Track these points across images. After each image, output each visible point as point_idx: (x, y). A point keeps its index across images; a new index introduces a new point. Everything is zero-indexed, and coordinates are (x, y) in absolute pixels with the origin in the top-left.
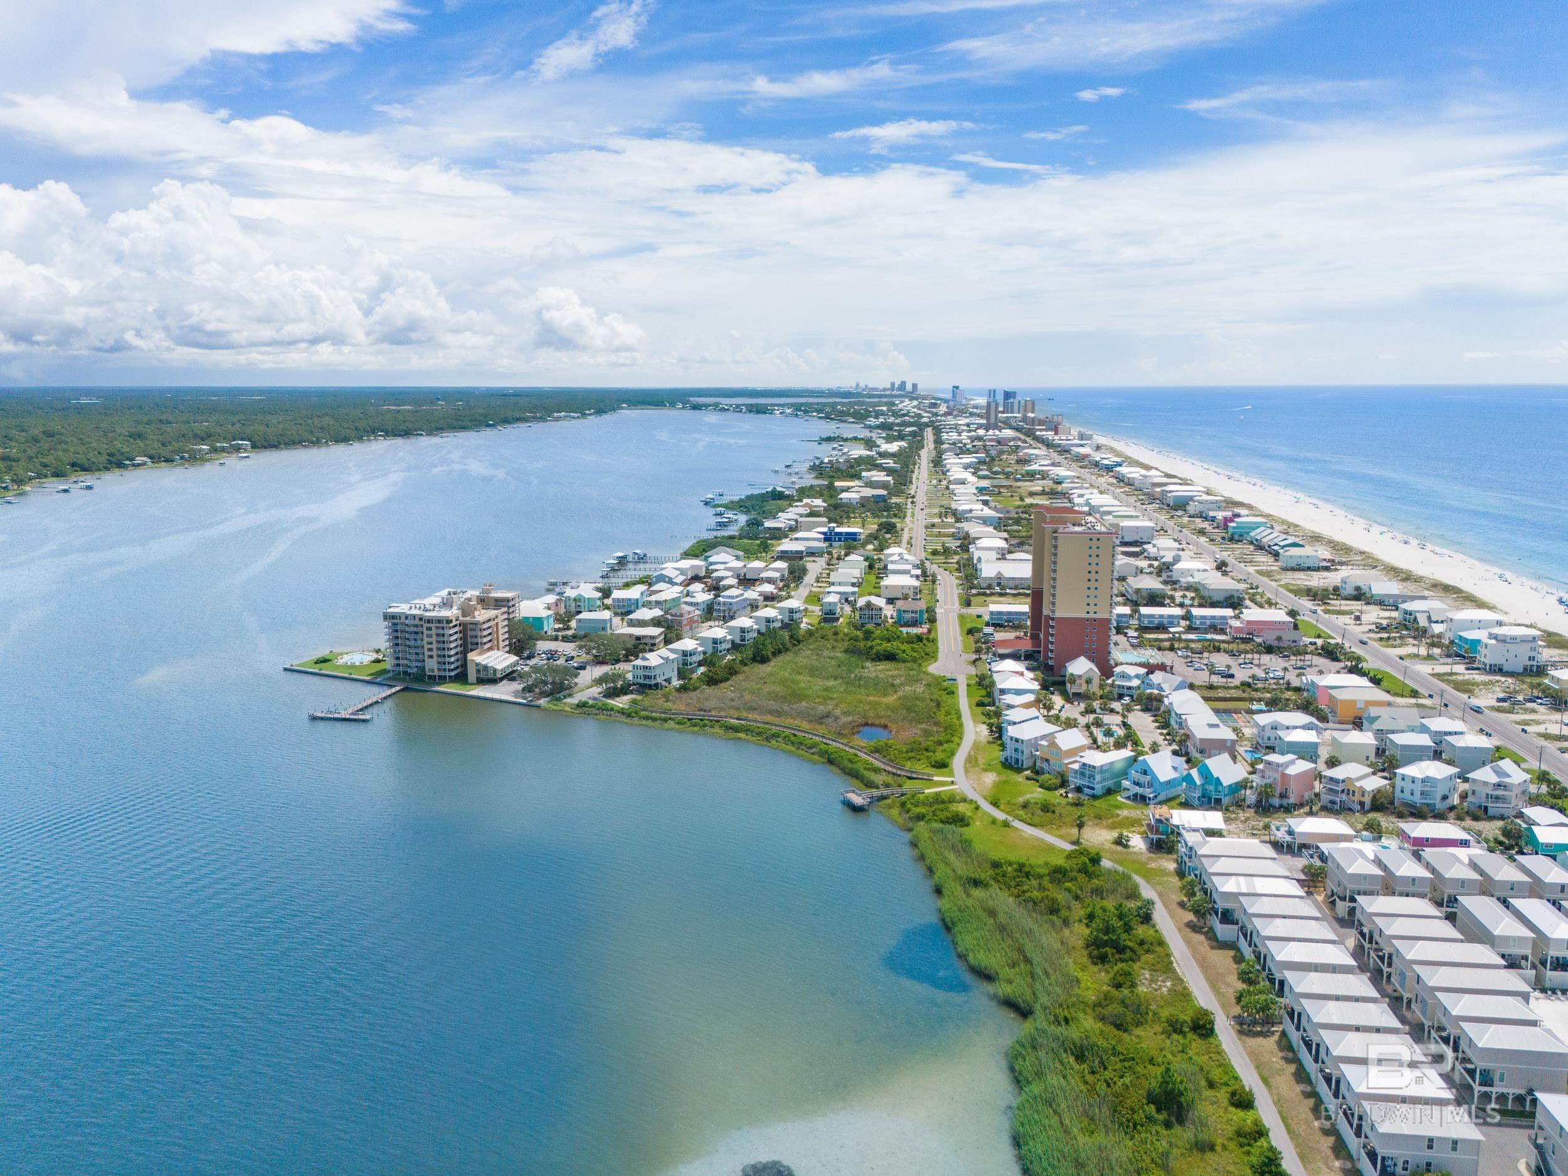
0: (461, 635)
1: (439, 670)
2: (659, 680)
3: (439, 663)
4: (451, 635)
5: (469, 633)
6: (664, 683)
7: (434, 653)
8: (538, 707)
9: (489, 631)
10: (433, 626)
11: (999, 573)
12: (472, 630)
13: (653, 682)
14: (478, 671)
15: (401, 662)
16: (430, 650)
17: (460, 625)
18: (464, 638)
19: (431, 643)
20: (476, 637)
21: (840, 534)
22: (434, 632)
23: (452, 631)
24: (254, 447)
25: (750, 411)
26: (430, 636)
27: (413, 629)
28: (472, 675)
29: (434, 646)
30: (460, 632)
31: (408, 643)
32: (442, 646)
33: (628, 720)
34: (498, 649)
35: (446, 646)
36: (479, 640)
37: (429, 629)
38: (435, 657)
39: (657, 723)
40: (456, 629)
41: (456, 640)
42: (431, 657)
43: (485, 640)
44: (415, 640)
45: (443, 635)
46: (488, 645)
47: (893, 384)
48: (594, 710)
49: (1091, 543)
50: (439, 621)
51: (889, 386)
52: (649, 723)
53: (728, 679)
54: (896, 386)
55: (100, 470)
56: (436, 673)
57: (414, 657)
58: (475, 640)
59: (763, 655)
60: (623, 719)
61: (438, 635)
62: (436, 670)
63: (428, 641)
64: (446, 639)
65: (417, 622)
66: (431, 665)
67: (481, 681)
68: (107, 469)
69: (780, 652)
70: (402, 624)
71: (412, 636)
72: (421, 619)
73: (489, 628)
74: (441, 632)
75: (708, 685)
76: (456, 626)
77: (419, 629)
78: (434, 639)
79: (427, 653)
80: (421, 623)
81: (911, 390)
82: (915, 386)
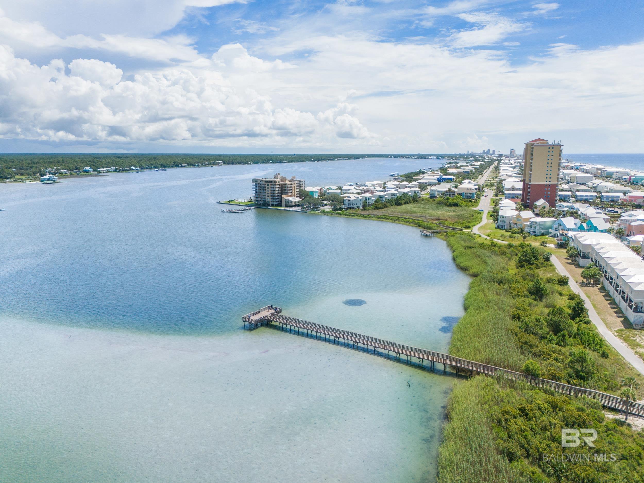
0: (280, 189)
1: (271, 202)
2: (354, 206)
3: (271, 199)
4: (276, 188)
5: (283, 188)
6: (356, 208)
7: (270, 195)
8: (306, 212)
9: (291, 188)
10: (269, 184)
11: (513, 186)
12: (284, 187)
13: (352, 206)
14: (286, 202)
15: (258, 199)
16: (268, 194)
17: (280, 185)
18: (281, 190)
19: (269, 191)
20: (286, 190)
21: (445, 179)
22: (270, 186)
23: (277, 186)
24: (224, 163)
26: (268, 188)
27: (262, 186)
28: (283, 203)
29: (270, 192)
30: (280, 188)
31: (260, 191)
32: (272, 192)
33: (340, 216)
34: (294, 196)
35: (274, 192)
36: (287, 191)
37: (268, 185)
38: (270, 196)
39: (350, 217)
40: (278, 186)
41: (278, 190)
42: (268, 196)
43: (289, 191)
44: (263, 190)
45: (273, 188)
46: (290, 194)
47: (484, 151)
48: (327, 213)
49: (549, 150)
50: (272, 182)
51: (482, 152)
52: (348, 216)
53: (383, 208)
55: (170, 167)
56: (270, 203)
57: (262, 197)
58: (285, 191)
59: (400, 203)
60: (338, 215)
61: (271, 188)
62: (270, 202)
63: (268, 189)
64: (274, 189)
65: (264, 183)
66: (269, 199)
67: (286, 206)
68: (172, 167)
69: (407, 203)
70: (259, 184)
71: (262, 188)
72: (265, 182)
73: (291, 187)
74: (272, 186)
75: (375, 209)
76: (278, 185)
77: (265, 186)
78: (270, 189)
79: (267, 195)
80: (265, 183)
81: (492, 153)
82: (494, 151)
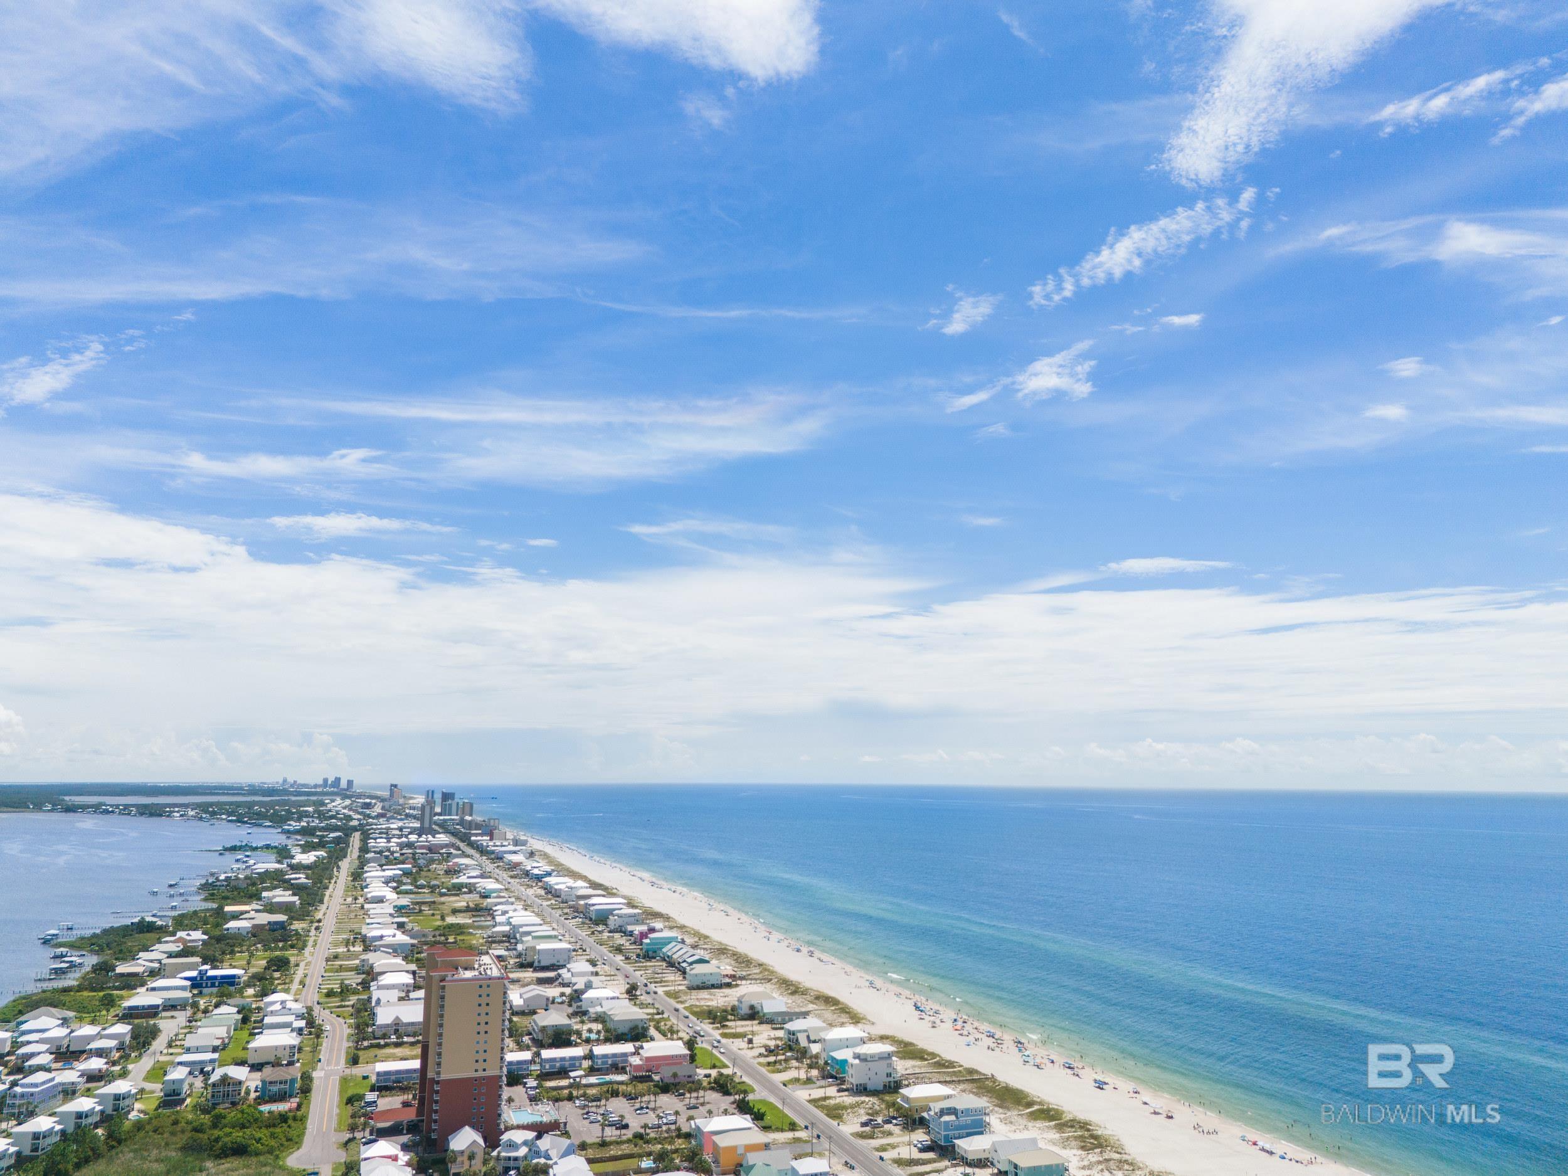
11: (397, 1018)
21: (215, 978)
25: (142, 814)
47: (325, 780)
49: (481, 991)
51: (321, 782)
54: (329, 782)
81: (346, 787)
82: (350, 783)
